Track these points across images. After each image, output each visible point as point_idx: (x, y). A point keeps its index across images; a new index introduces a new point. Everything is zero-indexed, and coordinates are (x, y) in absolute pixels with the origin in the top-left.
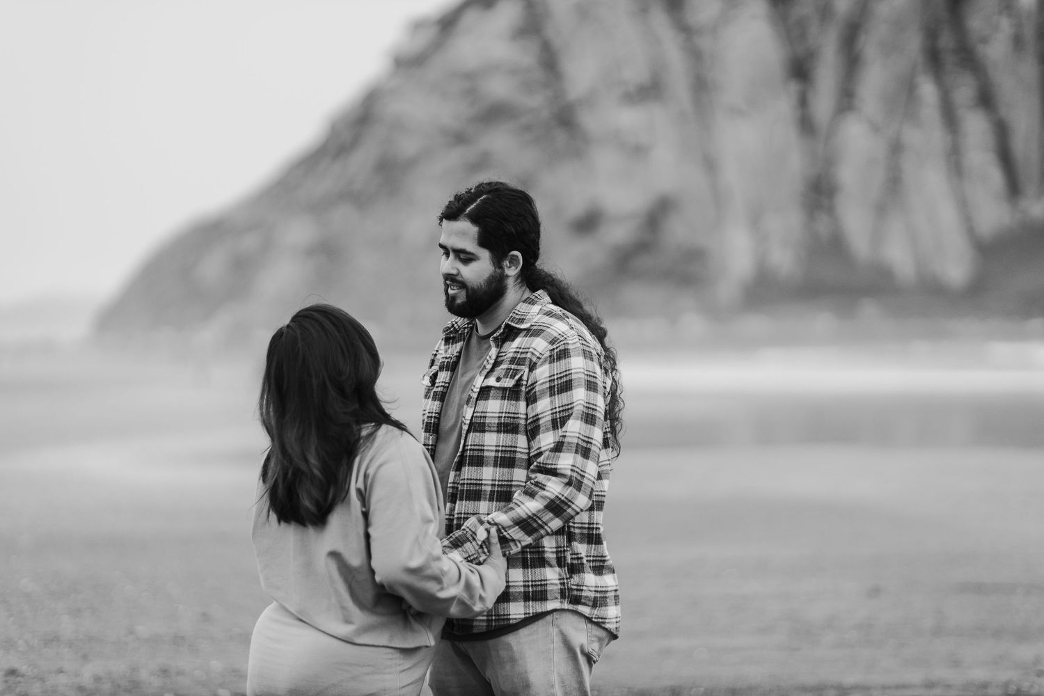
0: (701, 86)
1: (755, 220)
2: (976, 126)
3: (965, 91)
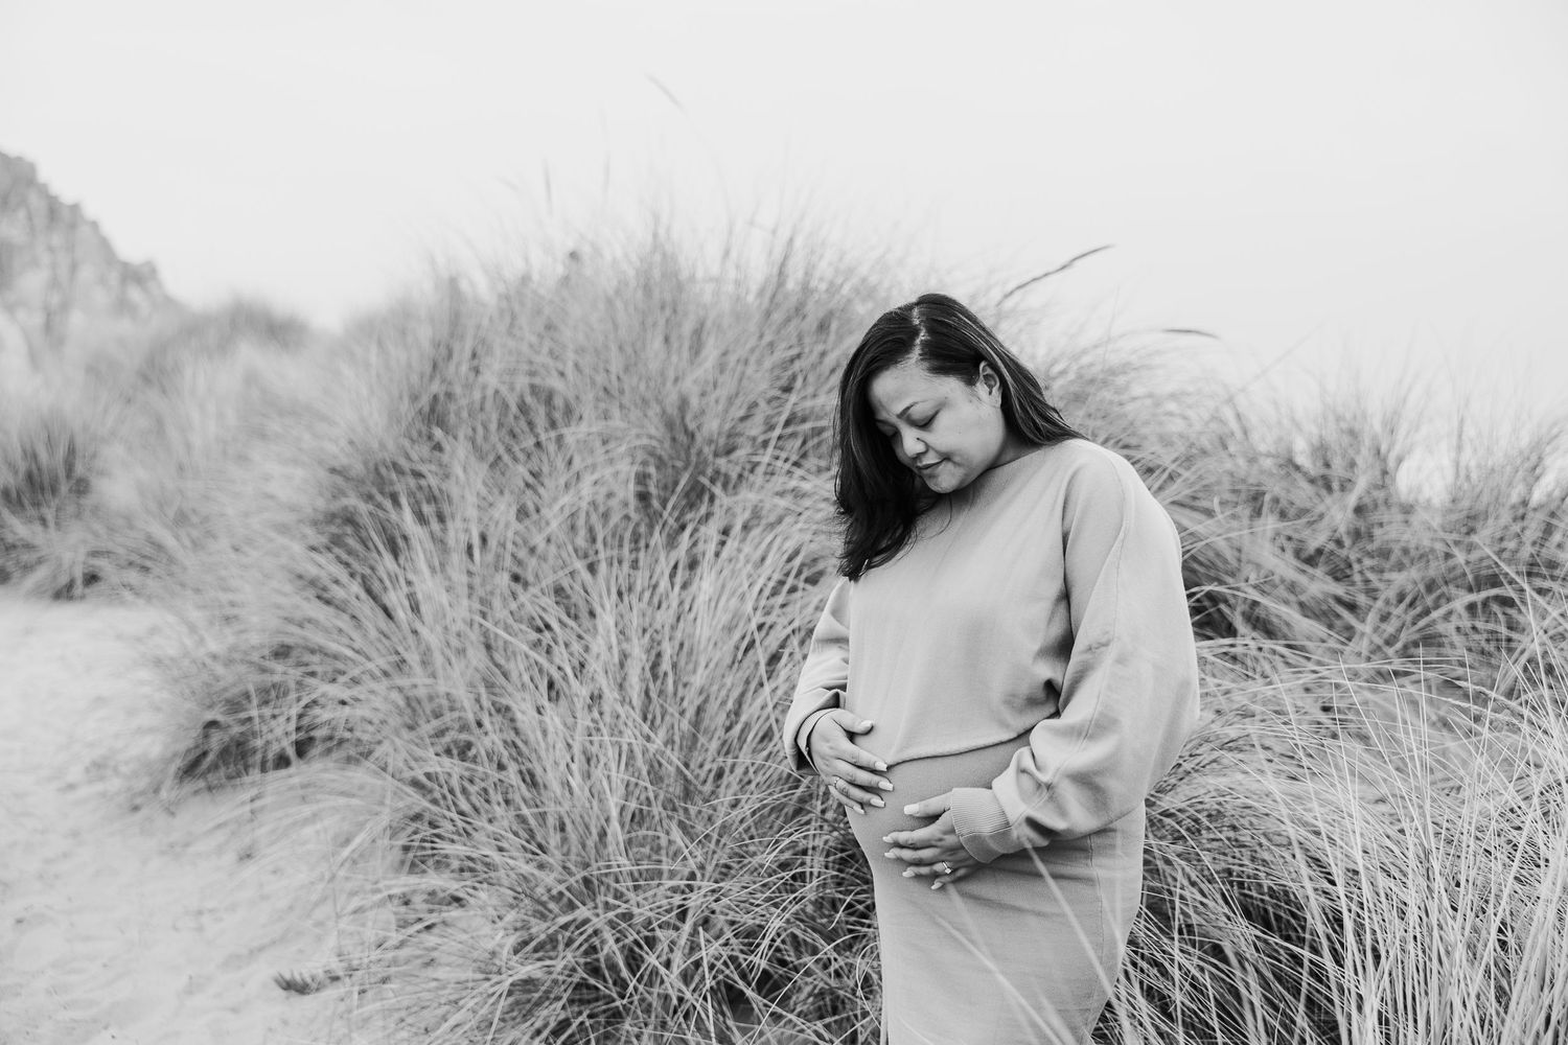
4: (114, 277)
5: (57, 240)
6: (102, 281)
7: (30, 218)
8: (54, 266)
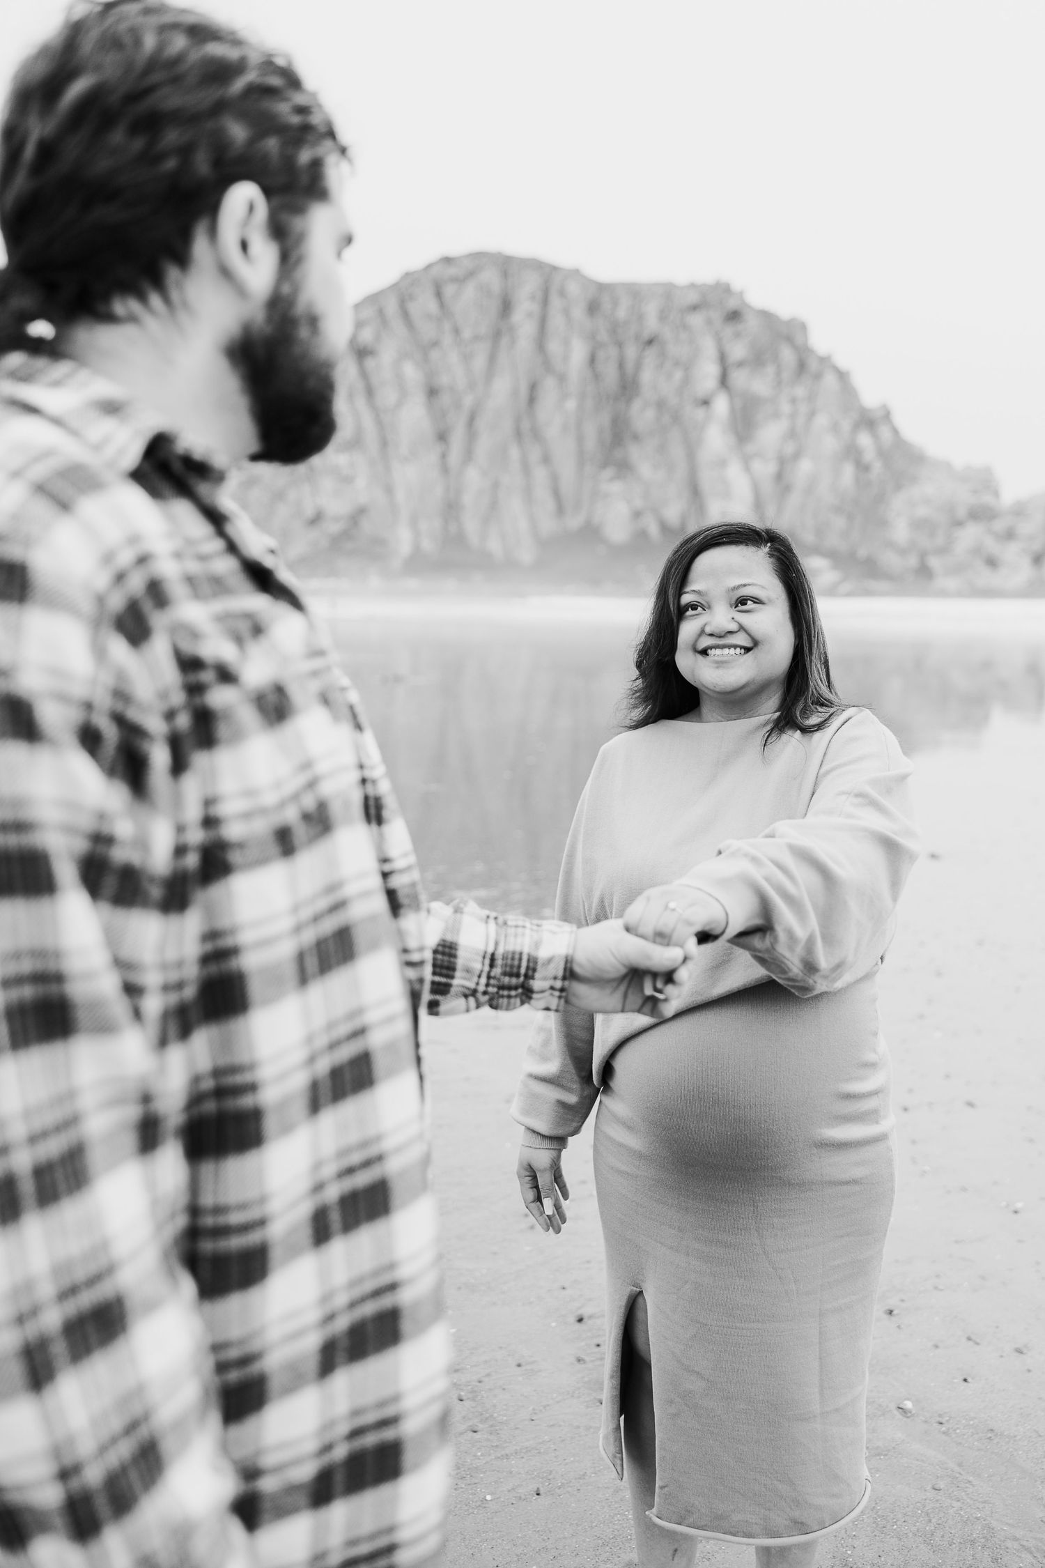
0: (384, 443)
1: (414, 522)
2: (540, 475)
3: (535, 454)
4: (846, 425)
5: (800, 391)
6: (835, 428)
7: (778, 373)
8: (793, 416)
